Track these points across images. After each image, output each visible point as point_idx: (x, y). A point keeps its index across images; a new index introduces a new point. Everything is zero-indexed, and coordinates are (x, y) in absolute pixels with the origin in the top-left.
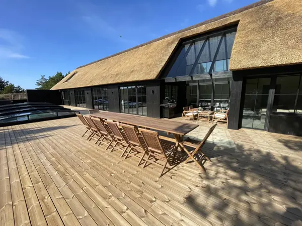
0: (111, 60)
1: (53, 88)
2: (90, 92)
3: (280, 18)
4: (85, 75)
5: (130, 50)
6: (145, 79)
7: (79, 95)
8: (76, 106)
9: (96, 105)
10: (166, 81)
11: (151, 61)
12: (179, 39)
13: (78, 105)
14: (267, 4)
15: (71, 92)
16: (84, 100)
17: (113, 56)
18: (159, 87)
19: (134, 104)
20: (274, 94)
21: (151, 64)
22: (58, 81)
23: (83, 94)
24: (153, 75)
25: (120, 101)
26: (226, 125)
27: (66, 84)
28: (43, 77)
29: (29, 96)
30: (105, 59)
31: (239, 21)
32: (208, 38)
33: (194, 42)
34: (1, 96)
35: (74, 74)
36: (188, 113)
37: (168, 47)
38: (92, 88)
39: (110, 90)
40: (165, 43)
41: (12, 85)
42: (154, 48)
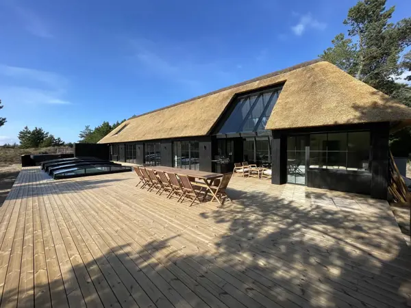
0: (167, 112)
1: (102, 141)
2: (141, 146)
3: (315, 83)
4: (137, 127)
5: (186, 102)
6: (197, 134)
7: (130, 149)
8: (125, 162)
9: (148, 161)
10: (217, 137)
11: (204, 116)
12: (234, 94)
13: (128, 160)
14: (311, 66)
15: (120, 146)
16: (135, 154)
17: (168, 107)
18: (210, 143)
19: (187, 160)
20: (309, 151)
21: (204, 120)
22: (106, 134)
23: (135, 148)
24: (203, 131)
25: (173, 157)
26: (271, 181)
27: (117, 138)
28: (87, 127)
29: (76, 150)
30: (160, 110)
31: (285, 81)
32: (262, 94)
33: (249, 97)
34: (44, 150)
35: (125, 126)
36: (239, 169)
37: (222, 102)
38: (144, 143)
39: (163, 145)
40: (220, 98)
41: (52, 137)
42: (210, 102)
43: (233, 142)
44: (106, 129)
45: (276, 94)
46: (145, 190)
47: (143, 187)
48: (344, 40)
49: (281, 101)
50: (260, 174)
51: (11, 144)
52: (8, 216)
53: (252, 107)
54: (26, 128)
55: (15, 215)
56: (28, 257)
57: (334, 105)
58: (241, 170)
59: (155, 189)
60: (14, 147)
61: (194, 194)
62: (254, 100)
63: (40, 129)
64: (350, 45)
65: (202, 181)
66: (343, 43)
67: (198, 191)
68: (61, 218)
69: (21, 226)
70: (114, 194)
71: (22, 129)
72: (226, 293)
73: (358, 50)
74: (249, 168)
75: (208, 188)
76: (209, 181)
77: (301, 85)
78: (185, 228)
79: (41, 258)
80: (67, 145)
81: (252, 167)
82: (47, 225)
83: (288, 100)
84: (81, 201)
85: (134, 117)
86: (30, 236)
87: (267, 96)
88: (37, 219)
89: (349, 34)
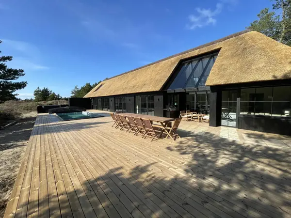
0: (130, 75)
1: (86, 96)
2: (113, 99)
3: (246, 48)
4: (109, 86)
7: (104, 102)
8: (102, 110)
9: (117, 109)
10: (168, 92)
11: (158, 77)
12: (179, 60)
13: (104, 109)
14: (242, 35)
15: (99, 100)
16: (109, 105)
18: (162, 96)
19: (145, 109)
20: (240, 101)
21: (157, 80)
22: (89, 91)
23: (108, 101)
24: (158, 88)
25: (135, 107)
26: (208, 124)
27: (96, 93)
28: (76, 87)
29: (70, 102)
30: (125, 73)
31: (220, 49)
32: (201, 59)
33: (191, 62)
34: (50, 102)
35: (101, 85)
36: (184, 115)
37: (170, 66)
38: (115, 97)
39: (128, 98)
40: (170, 63)
41: (54, 94)
42: (162, 67)
43: (178, 95)
44: (88, 88)
45: (212, 59)
46: (119, 129)
47: (117, 127)
48: (268, 14)
49: (217, 64)
50: (200, 119)
51: (30, 99)
52: (34, 145)
53: (193, 70)
54: (38, 88)
55: (38, 145)
56: (50, 172)
57: (263, 65)
58: (186, 116)
59: (125, 129)
60: (31, 100)
61: (154, 133)
62: (195, 64)
63: (47, 89)
64: (274, 17)
65: (160, 124)
66: (268, 16)
67: (157, 131)
68: (66, 147)
69: (43, 152)
70: (98, 132)
71: (36, 89)
72: (187, 204)
73: (280, 20)
74: (191, 114)
75: (164, 128)
76: (164, 124)
77: (234, 51)
78: (150, 156)
79: (58, 172)
80: (63, 99)
81: (193, 113)
82: (58, 152)
83: (223, 63)
84: (78, 136)
85: (107, 79)
86: (49, 158)
87: (206, 61)
88: (52, 147)
89: (274, 8)
